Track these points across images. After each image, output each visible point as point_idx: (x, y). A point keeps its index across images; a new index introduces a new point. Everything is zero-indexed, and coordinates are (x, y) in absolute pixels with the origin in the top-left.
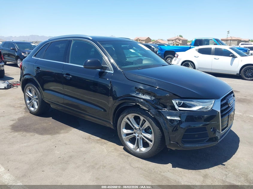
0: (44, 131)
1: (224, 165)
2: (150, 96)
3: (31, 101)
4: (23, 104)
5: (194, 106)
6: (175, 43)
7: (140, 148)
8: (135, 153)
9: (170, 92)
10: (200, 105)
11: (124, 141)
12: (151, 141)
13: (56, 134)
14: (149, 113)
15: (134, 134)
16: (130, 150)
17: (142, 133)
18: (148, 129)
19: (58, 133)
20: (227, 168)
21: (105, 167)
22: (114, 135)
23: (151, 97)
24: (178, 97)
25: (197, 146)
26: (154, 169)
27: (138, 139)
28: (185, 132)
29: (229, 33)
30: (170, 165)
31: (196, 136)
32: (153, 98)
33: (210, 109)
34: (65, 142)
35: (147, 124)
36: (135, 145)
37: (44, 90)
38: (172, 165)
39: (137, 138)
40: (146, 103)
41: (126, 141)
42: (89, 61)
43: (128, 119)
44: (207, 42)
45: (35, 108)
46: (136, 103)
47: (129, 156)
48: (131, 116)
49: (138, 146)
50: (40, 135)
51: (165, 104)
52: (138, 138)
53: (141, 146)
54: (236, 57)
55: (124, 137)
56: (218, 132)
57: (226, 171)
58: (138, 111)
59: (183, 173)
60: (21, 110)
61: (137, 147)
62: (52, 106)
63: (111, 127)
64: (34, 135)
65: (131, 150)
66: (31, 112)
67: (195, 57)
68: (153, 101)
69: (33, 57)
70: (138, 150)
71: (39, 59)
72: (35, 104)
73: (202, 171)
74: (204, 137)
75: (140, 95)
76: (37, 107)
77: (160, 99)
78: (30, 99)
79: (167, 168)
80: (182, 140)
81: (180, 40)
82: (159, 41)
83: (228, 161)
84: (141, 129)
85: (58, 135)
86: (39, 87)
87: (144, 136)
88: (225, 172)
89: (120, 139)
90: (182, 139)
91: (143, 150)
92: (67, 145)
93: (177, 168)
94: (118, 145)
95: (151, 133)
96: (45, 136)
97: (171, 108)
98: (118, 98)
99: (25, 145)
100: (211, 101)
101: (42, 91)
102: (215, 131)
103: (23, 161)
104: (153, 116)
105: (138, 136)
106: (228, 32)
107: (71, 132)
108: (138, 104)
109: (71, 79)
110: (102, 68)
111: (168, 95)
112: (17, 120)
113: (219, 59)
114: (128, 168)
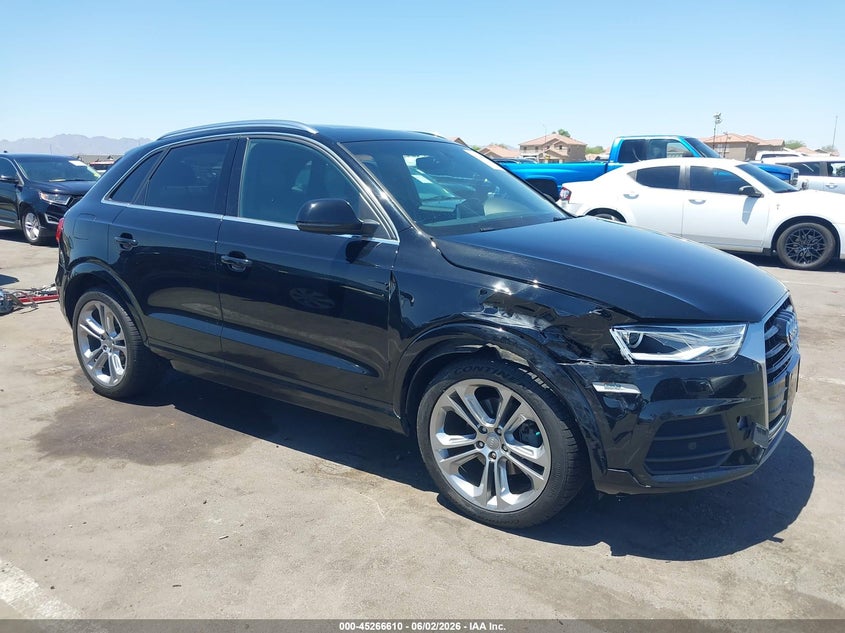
0: (153, 452)
1: (781, 540)
2: (533, 319)
3: (97, 351)
4: (67, 364)
5: (683, 346)
6: (545, 155)
7: (501, 494)
8: (483, 512)
9: (604, 304)
10: (699, 345)
11: (444, 473)
12: (539, 469)
13: (197, 460)
14: (530, 374)
15: (478, 450)
16: (463, 504)
17: (508, 445)
18: (527, 431)
19: (204, 456)
20: (791, 550)
21: (387, 562)
22: (398, 458)
23: (536, 323)
24: (629, 319)
25: (697, 480)
26: (553, 564)
27: (492, 465)
28: (656, 436)
29: (719, 122)
30: (602, 549)
31: (692, 446)
32: (544, 324)
33: (732, 355)
34: (235, 487)
35: (524, 413)
36: (482, 485)
37: (148, 309)
38: (609, 547)
39: (488, 460)
40: (521, 341)
41: (451, 473)
42: (313, 206)
43: (456, 398)
44: (659, 147)
45: (115, 376)
46: (484, 343)
47: (465, 525)
48: (466, 389)
49: (492, 490)
50: (143, 466)
51: (585, 344)
52: (492, 460)
53: (504, 489)
54: (760, 196)
55: (441, 461)
56: (759, 430)
57: (791, 561)
58: (492, 371)
59: (651, 571)
60: (62, 383)
61: (489, 494)
62: (176, 365)
63: (395, 429)
64: (123, 466)
65: (469, 503)
66: (99, 389)
67: (627, 196)
68: (542, 333)
69: (103, 201)
70: (493, 502)
71: (128, 205)
72: (116, 360)
73: (714, 563)
74: (716, 450)
75: (499, 314)
76: (120, 371)
77: (566, 327)
78: (94, 343)
79: (598, 556)
80: (647, 463)
81: (560, 145)
82: (492, 150)
83: (789, 526)
84: (503, 430)
85: (206, 463)
86: (130, 302)
87: (513, 454)
88: (787, 564)
89: (428, 468)
90: (648, 457)
91: (512, 500)
92: (242, 494)
93: (628, 557)
94: (416, 490)
95: (538, 443)
96: (161, 468)
97: (605, 356)
98: (419, 330)
99: (98, 498)
100: (735, 329)
101: (142, 314)
102: (748, 427)
103: (99, 556)
104: (544, 386)
105: (490, 455)
106: (718, 117)
107: (248, 450)
108: (490, 345)
109: (248, 269)
110: (359, 228)
111: (595, 312)
112: (54, 419)
113: (704, 201)
114: (463, 563)
